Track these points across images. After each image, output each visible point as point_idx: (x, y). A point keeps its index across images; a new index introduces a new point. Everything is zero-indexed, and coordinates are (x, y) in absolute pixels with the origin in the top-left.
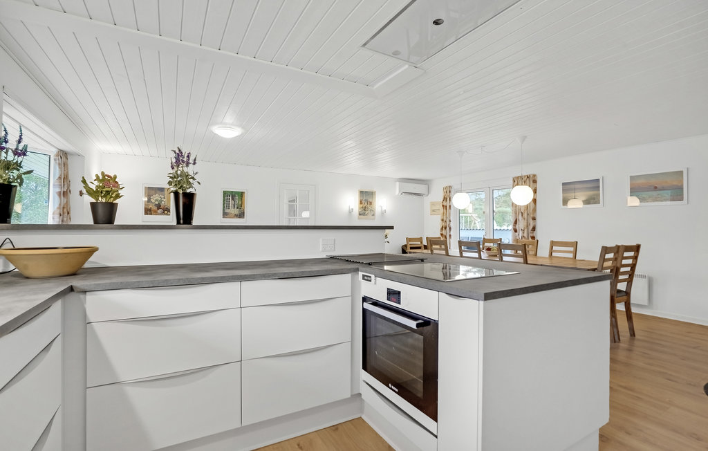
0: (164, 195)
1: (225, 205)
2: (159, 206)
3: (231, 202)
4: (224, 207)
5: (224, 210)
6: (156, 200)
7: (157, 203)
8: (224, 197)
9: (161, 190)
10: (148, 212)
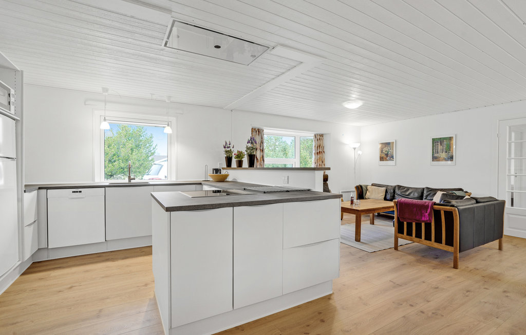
0: (390, 147)
1: (434, 150)
2: (387, 155)
3: (440, 147)
4: (433, 152)
5: (433, 155)
6: (386, 151)
7: (386, 153)
8: (433, 143)
9: (388, 144)
10: (382, 159)
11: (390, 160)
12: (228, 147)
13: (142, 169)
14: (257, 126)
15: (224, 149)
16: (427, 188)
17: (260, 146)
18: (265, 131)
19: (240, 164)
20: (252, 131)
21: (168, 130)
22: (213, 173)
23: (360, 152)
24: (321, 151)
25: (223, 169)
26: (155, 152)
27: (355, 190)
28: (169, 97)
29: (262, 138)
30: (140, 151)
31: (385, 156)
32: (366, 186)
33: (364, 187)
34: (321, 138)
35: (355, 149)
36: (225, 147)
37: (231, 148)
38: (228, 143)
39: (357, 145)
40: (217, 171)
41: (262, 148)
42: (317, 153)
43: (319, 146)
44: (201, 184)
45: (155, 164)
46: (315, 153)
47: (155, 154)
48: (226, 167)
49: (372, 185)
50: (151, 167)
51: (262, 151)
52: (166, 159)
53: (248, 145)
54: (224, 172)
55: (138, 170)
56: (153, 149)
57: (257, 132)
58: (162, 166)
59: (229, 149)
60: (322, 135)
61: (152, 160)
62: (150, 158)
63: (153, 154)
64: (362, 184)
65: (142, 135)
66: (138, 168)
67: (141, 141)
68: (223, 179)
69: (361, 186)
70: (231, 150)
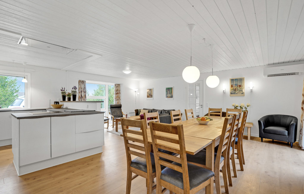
1: (167, 93)
5: (166, 95)
6: (149, 93)
8: (166, 90)
9: (150, 90)
10: (148, 97)
11: (151, 97)
12: (63, 91)
13: (7, 102)
14: (82, 79)
15: (61, 91)
16: (164, 110)
17: (84, 90)
18: (86, 82)
19: (69, 99)
20: (79, 82)
21: (25, 81)
22: (54, 104)
23: (138, 93)
24: (118, 92)
25: (61, 102)
26: (19, 90)
27: (135, 112)
28: (25, 63)
29: (85, 86)
30: (6, 89)
31: (149, 95)
32: (140, 110)
33: (139, 110)
34: (118, 86)
35: (135, 92)
36: (61, 90)
37: (65, 91)
38: (63, 89)
39: (137, 90)
40: (57, 103)
41: (85, 91)
42: (116, 94)
43: (117, 90)
44: (46, 110)
45: (18, 99)
46: (115, 94)
47: (19, 92)
48: (62, 101)
49: (144, 109)
50: (15, 100)
51: (85, 92)
52: (24, 96)
53: (72, 90)
54: (60, 103)
55: (3, 103)
56: (18, 88)
57: (82, 82)
58: (23, 100)
59: (64, 91)
60: (119, 85)
61: (16, 96)
62: (15, 94)
63: (17, 91)
64: (138, 109)
65: (8, 78)
66: (4, 101)
67: (6, 82)
68: (60, 107)
69: (137, 110)
70: (65, 92)
